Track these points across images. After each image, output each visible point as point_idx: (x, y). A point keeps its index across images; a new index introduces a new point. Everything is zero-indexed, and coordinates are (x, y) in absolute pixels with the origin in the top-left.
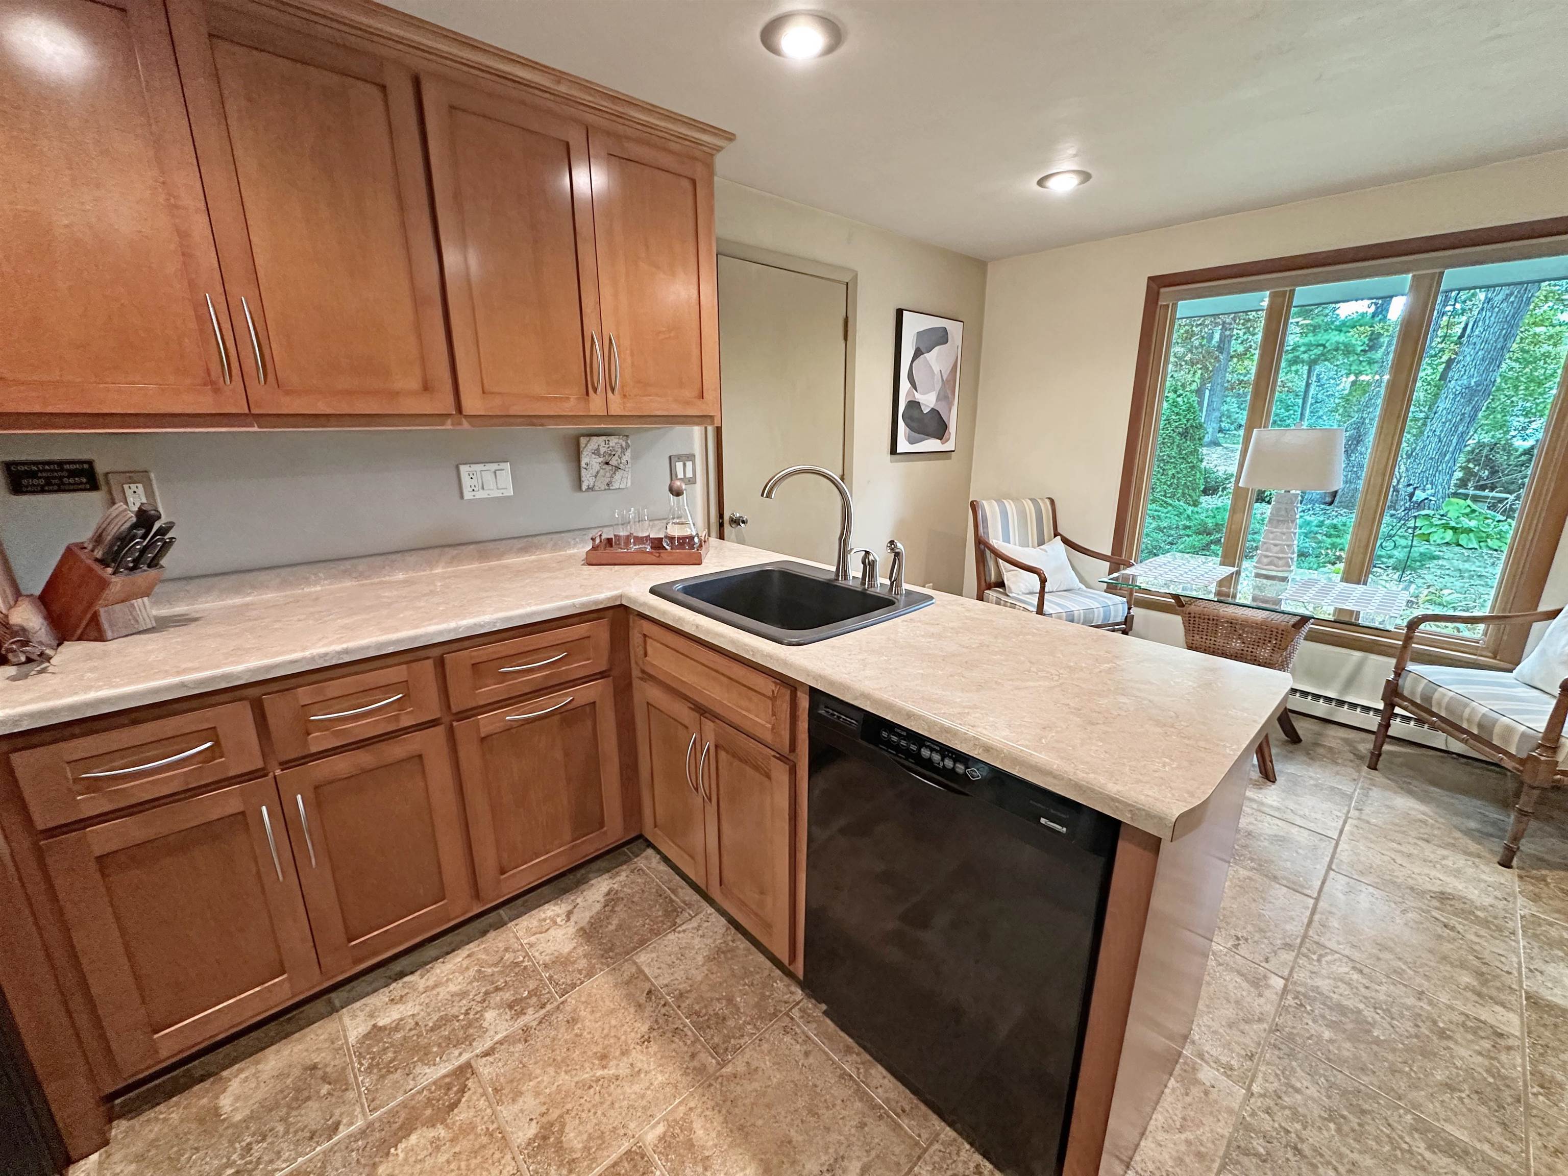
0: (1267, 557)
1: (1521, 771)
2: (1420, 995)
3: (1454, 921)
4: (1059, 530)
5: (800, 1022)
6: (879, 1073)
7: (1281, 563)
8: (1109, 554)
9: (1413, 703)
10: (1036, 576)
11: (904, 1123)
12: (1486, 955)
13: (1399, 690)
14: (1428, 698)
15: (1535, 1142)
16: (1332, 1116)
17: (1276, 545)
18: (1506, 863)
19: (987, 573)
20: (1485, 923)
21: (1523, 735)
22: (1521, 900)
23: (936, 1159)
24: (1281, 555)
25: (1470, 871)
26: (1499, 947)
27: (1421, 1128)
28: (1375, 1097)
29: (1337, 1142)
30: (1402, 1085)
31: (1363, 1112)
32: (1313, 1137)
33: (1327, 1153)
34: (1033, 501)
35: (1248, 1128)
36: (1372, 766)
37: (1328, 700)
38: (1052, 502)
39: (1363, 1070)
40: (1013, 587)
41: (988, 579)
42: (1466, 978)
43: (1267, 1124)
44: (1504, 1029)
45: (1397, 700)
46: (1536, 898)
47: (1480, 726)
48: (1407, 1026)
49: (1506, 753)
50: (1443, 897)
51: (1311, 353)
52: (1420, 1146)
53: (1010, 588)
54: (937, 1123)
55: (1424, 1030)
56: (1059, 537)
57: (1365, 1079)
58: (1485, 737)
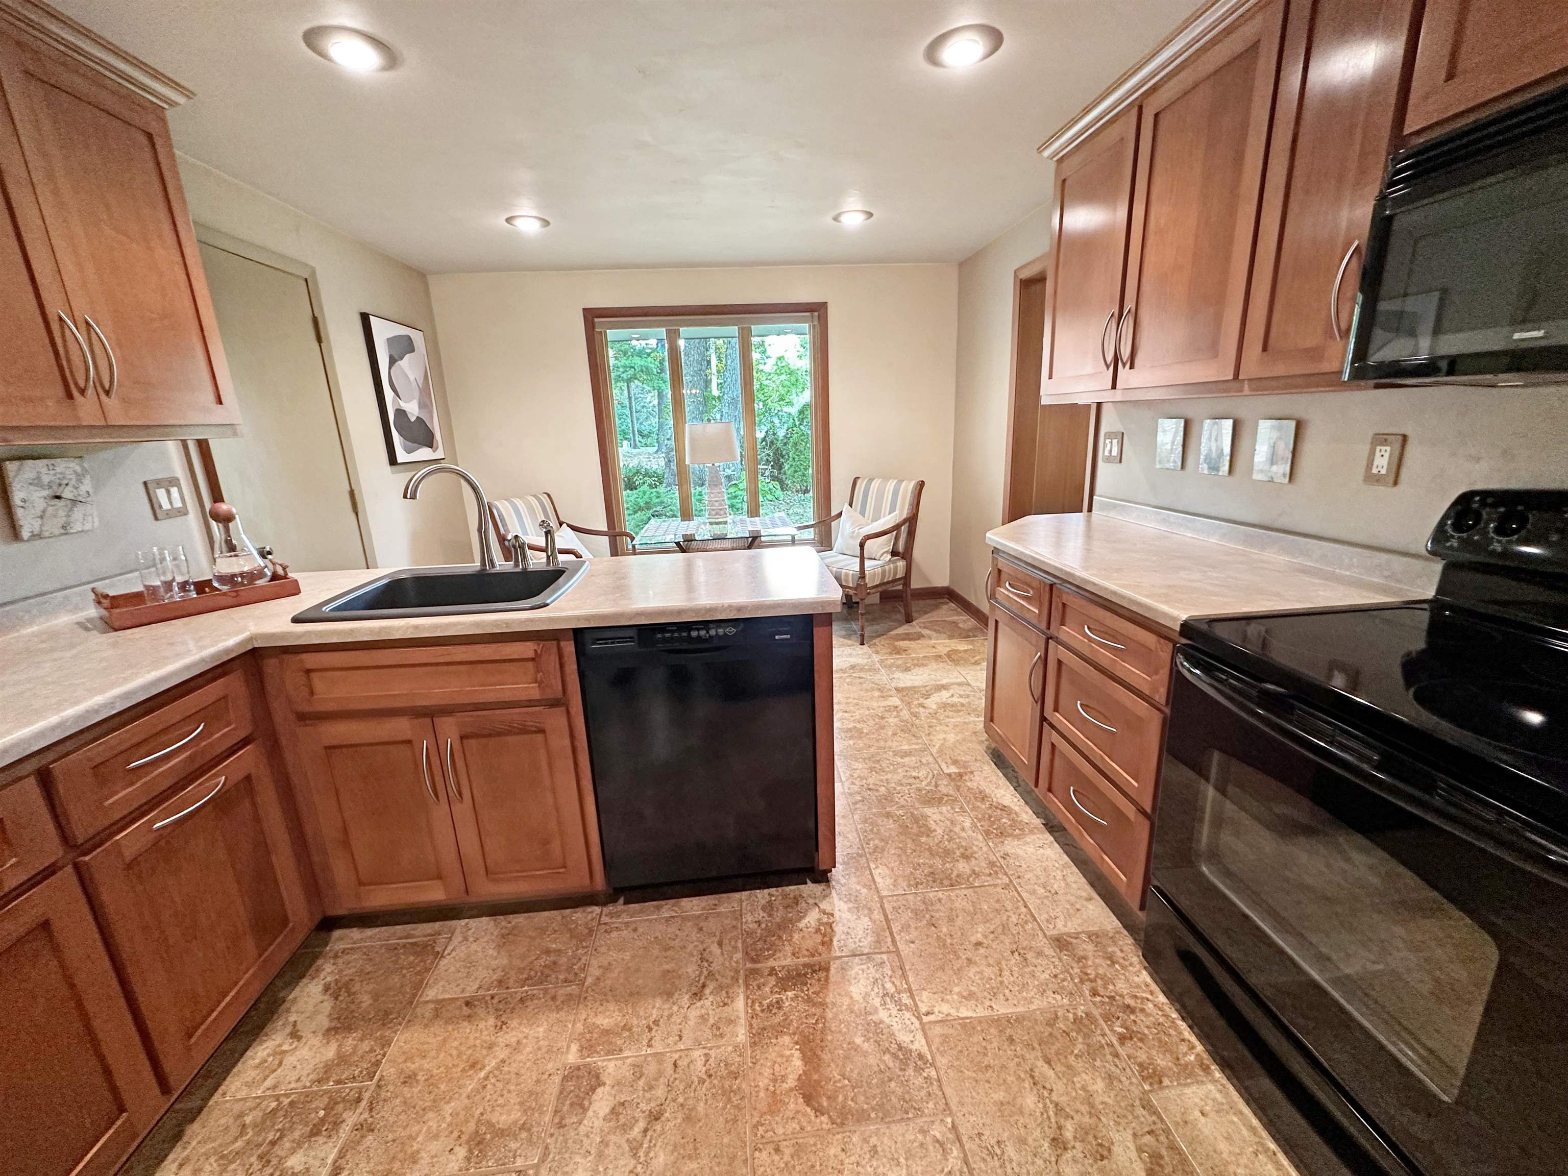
1: (856, 594)
2: (868, 709)
3: (862, 675)
4: (562, 519)
5: (614, 920)
6: (686, 903)
7: (722, 512)
8: (607, 530)
11: (721, 909)
12: (877, 681)
15: (923, 735)
16: (871, 769)
18: (862, 644)
20: (870, 670)
22: (874, 655)
23: (749, 908)
24: (720, 508)
25: (854, 652)
26: (878, 677)
27: (896, 754)
28: (878, 754)
29: (878, 777)
30: (882, 743)
31: (878, 761)
32: (871, 781)
33: (878, 783)
34: (535, 496)
35: (851, 794)
38: (549, 496)
39: (869, 747)
42: (877, 694)
43: (856, 788)
44: (896, 704)
46: (877, 653)
48: (871, 723)
50: (853, 667)
52: (899, 760)
54: (737, 895)
55: (877, 720)
56: (564, 524)
57: (872, 750)
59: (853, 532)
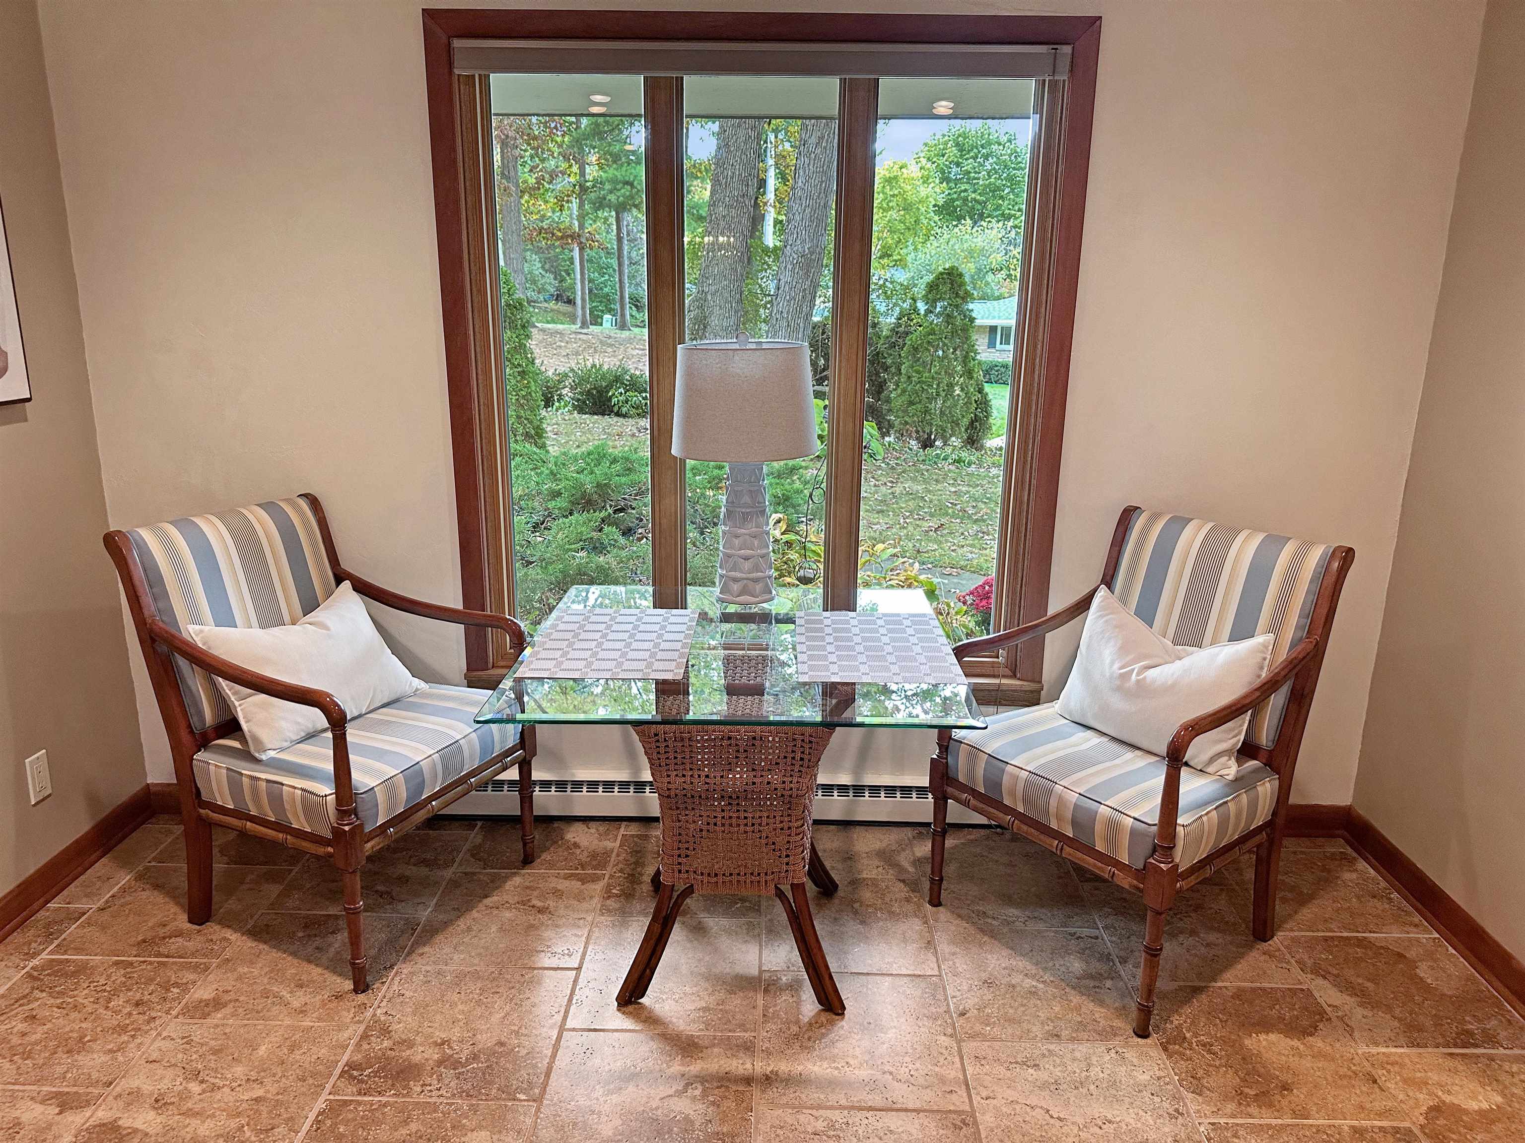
0: (735, 580)
1: (1141, 891)
4: (346, 565)
7: (758, 587)
8: (460, 606)
9: (974, 793)
10: (317, 711)
13: (951, 774)
14: (994, 783)
17: (746, 559)
18: (1142, 1033)
19: (191, 711)
21: (1133, 832)
24: (754, 575)
34: (269, 507)
36: (936, 901)
37: (843, 789)
38: (314, 502)
40: (265, 736)
41: (195, 721)
45: (950, 790)
47: (1075, 823)
49: (1117, 864)
51: (618, 194)
53: (257, 741)
56: (346, 584)
58: (1084, 840)
59: (1125, 677)
